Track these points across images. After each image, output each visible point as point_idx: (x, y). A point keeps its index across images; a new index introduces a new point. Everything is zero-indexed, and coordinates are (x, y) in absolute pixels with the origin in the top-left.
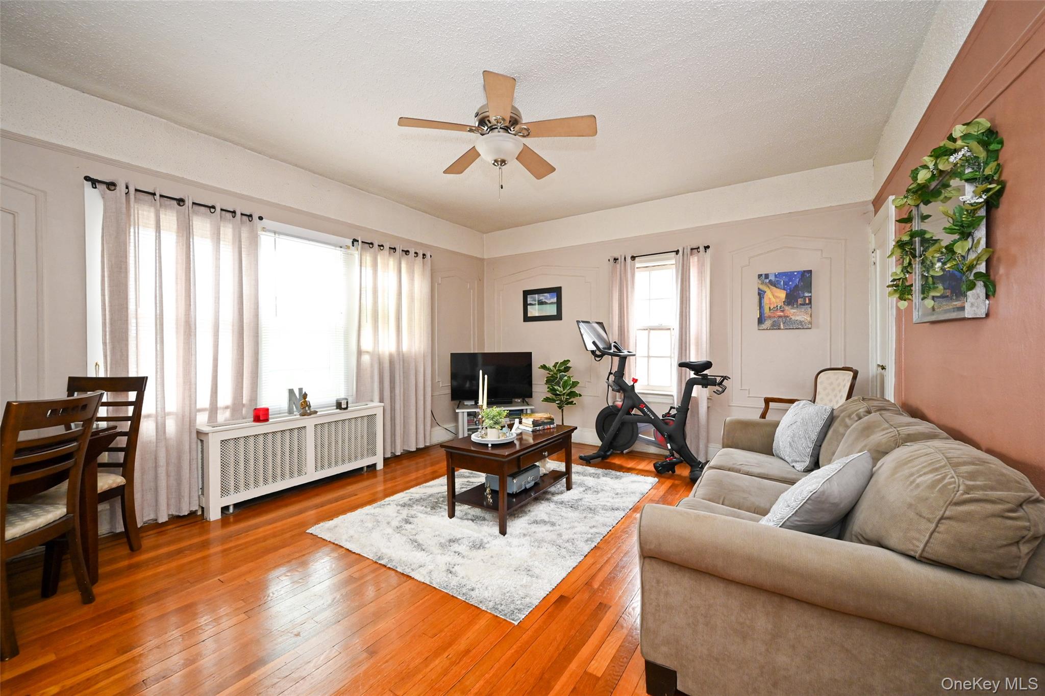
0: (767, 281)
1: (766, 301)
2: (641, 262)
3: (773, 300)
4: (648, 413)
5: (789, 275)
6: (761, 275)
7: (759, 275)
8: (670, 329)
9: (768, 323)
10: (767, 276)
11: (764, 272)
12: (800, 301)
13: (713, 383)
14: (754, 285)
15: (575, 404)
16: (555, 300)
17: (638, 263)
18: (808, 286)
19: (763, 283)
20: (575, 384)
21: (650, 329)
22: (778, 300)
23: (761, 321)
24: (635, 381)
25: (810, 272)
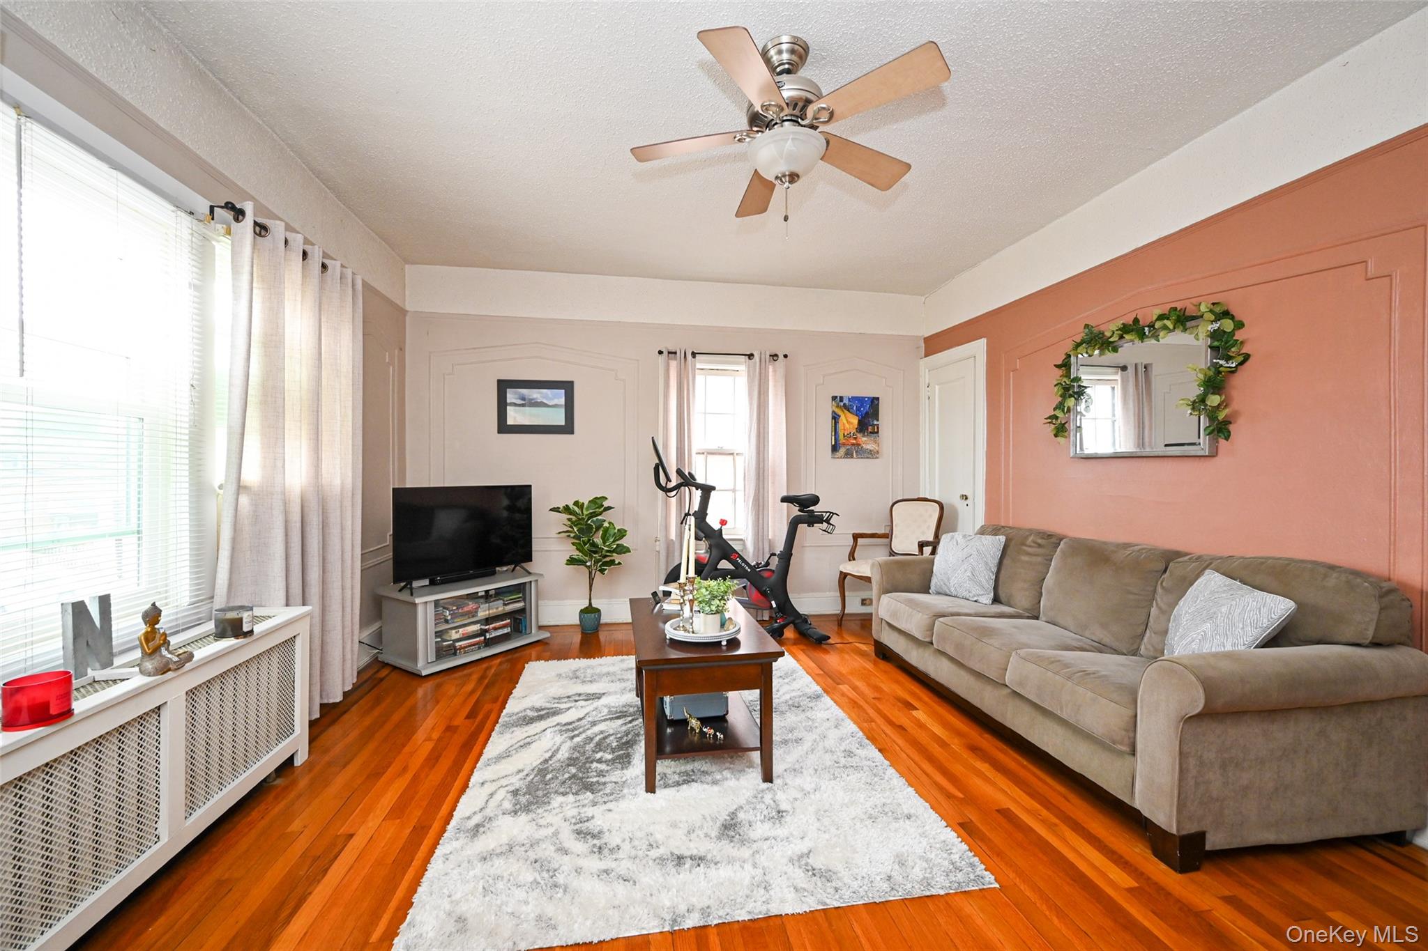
0: (842, 404)
1: (840, 426)
2: (701, 362)
3: (847, 426)
4: (743, 564)
5: (860, 400)
6: (836, 397)
7: (833, 397)
8: (732, 454)
9: (842, 451)
10: (841, 399)
11: (838, 395)
12: (870, 429)
13: (820, 520)
14: (828, 408)
15: (619, 563)
16: (562, 401)
17: (700, 362)
18: (876, 415)
19: (838, 406)
20: (622, 534)
21: (708, 453)
22: (851, 426)
23: (835, 448)
24: (723, 522)
25: (878, 399)
